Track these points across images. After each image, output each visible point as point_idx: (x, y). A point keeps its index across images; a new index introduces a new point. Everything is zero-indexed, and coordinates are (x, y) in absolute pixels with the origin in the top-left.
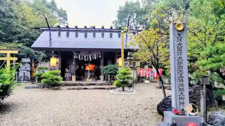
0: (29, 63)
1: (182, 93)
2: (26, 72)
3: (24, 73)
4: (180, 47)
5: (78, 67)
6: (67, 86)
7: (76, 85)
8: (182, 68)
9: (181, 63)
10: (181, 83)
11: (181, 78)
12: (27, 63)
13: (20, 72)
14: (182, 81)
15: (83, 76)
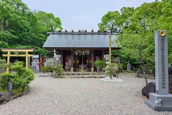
0: (38, 58)
1: (164, 80)
2: (36, 65)
3: (35, 66)
4: (163, 48)
5: (74, 61)
6: (68, 75)
7: (75, 74)
8: (164, 63)
9: (163, 59)
10: (163, 73)
11: (163, 70)
12: (37, 58)
13: (32, 65)
14: (164, 72)
15: (78, 68)
